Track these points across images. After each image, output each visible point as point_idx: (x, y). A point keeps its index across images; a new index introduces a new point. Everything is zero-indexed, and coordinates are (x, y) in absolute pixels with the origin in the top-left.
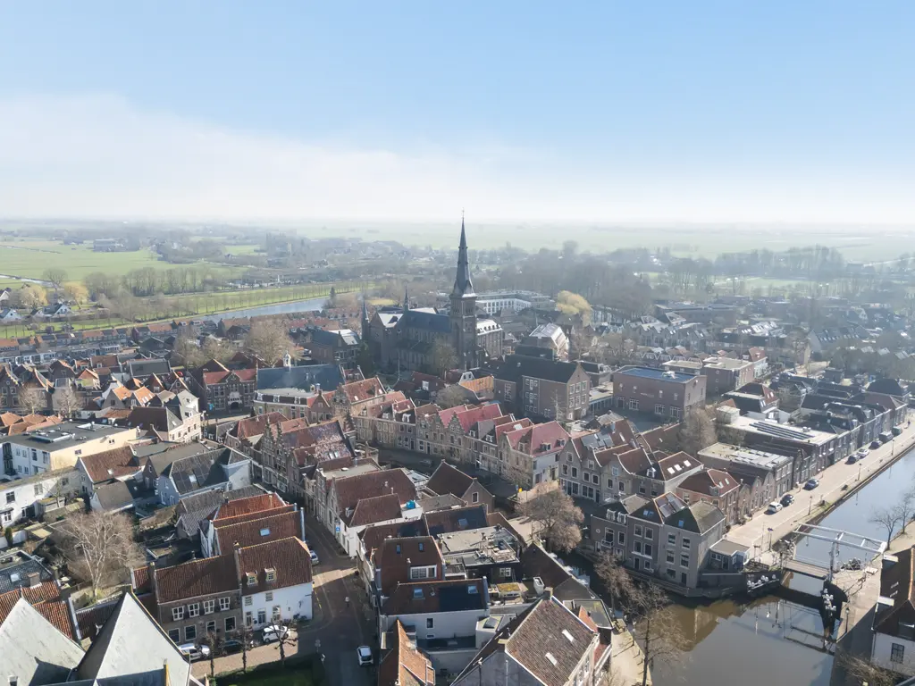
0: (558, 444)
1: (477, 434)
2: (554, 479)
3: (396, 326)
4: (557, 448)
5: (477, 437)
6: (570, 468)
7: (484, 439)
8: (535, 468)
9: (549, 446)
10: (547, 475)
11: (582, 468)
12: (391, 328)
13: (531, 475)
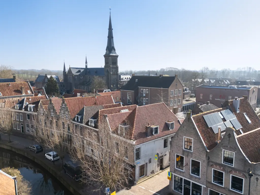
0: (167, 127)
1: (82, 119)
2: (162, 169)
3: (79, 74)
4: (166, 132)
5: (81, 122)
6: (188, 161)
7: (87, 124)
8: (138, 156)
9: (156, 129)
10: (154, 166)
11: (210, 163)
12: (77, 75)
13: (133, 167)
